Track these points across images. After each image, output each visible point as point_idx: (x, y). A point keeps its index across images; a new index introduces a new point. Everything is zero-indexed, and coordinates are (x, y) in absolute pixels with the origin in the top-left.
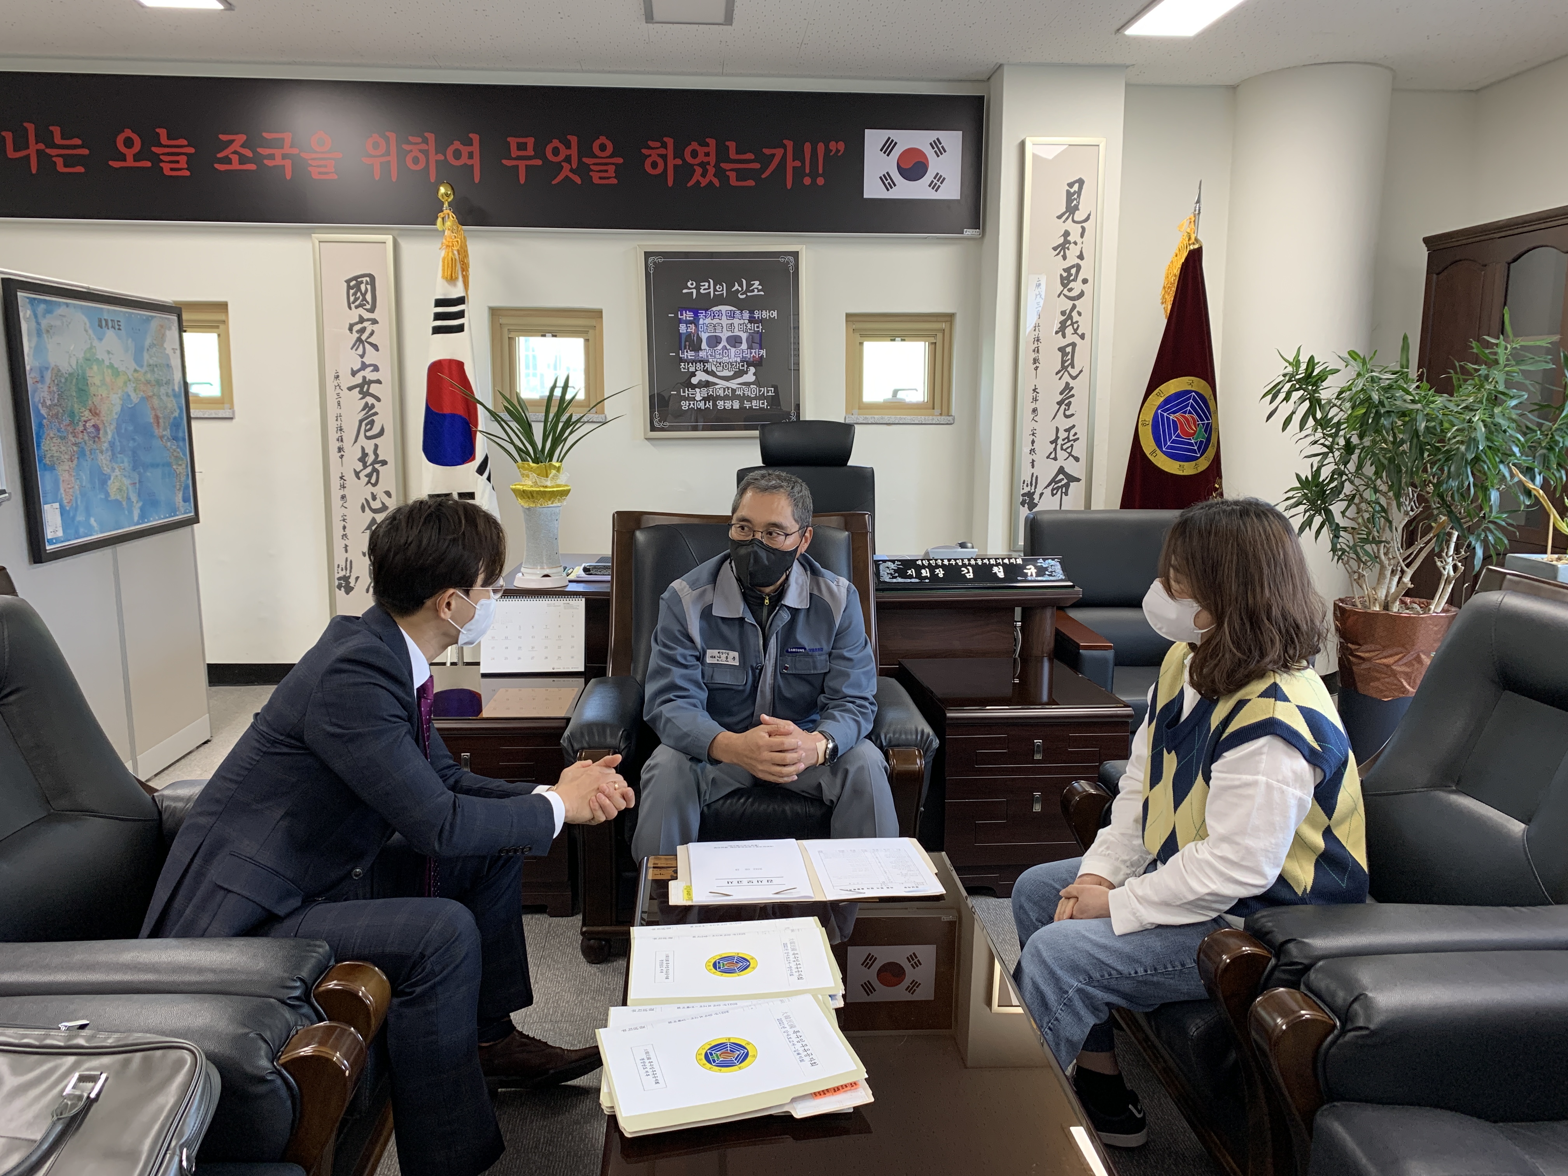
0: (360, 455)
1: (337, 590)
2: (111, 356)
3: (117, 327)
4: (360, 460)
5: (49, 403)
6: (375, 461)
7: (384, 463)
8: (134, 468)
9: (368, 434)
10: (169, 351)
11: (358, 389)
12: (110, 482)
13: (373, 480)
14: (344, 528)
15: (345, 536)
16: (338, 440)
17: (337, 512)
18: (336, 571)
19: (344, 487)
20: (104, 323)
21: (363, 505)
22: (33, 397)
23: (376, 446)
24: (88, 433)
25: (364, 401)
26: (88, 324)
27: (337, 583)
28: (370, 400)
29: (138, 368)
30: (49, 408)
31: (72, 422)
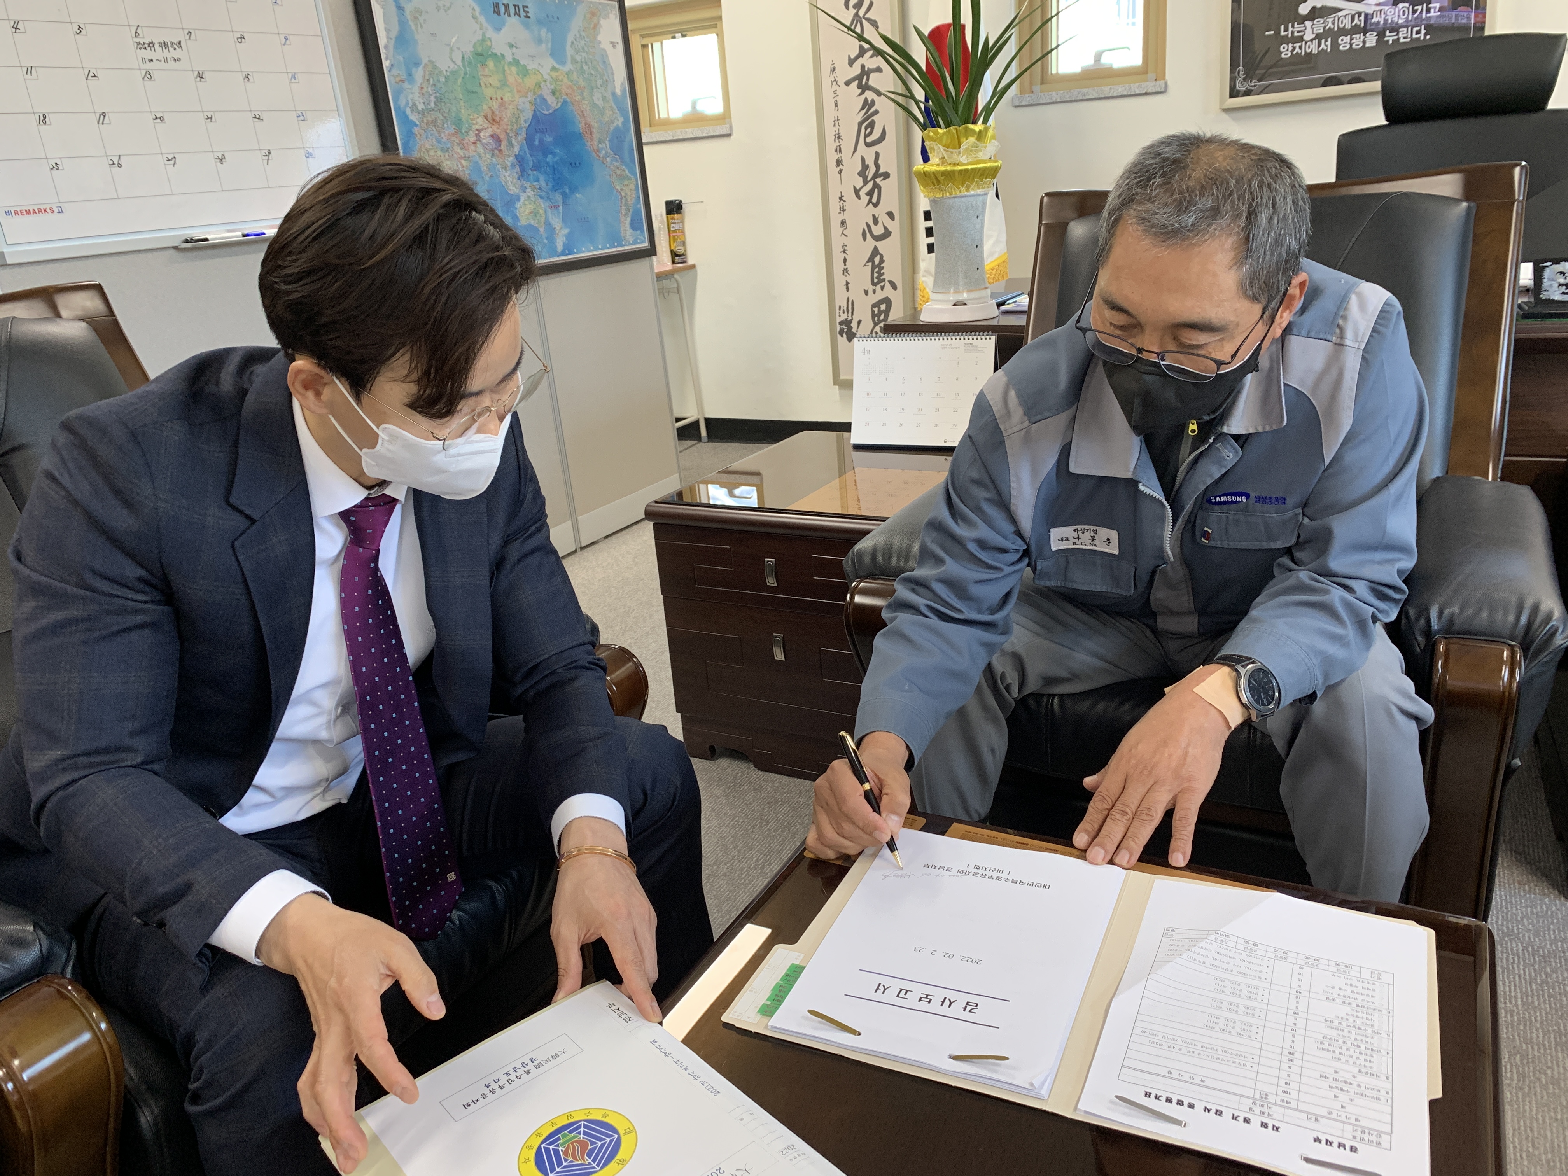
0: (860, 168)
1: (839, 336)
2: (514, 50)
3: (523, 14)
4: (859, 174)
5: (421, 107)
6: (876, 175)
7: (886, 175)
8: (555, 189)
9: (869, 140)
10: (606, 45)
11: (857, 82)
12: (518, 205)
13: (874, 200)
14: (845, 260)
15: (845, 271)
16: (836, 151)
17: (837, 242)
18: (837, 314)
19: (844, 210)
20: (502, 9)
21: (864, 230)
22: (396, 100)
23: (877, 155)
24: (483, 145)
25: (863, 97)
26: (478, 9)
27: (838, 328)
28: (870, 95)
29: (557, 66)
30: (423, 113)
31: (458, 131)
